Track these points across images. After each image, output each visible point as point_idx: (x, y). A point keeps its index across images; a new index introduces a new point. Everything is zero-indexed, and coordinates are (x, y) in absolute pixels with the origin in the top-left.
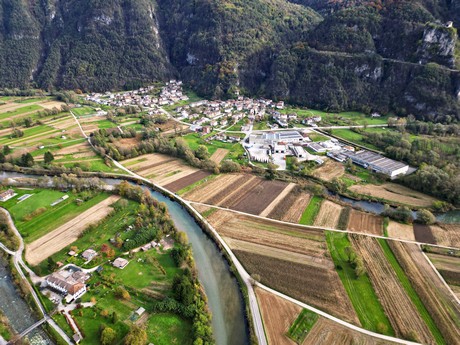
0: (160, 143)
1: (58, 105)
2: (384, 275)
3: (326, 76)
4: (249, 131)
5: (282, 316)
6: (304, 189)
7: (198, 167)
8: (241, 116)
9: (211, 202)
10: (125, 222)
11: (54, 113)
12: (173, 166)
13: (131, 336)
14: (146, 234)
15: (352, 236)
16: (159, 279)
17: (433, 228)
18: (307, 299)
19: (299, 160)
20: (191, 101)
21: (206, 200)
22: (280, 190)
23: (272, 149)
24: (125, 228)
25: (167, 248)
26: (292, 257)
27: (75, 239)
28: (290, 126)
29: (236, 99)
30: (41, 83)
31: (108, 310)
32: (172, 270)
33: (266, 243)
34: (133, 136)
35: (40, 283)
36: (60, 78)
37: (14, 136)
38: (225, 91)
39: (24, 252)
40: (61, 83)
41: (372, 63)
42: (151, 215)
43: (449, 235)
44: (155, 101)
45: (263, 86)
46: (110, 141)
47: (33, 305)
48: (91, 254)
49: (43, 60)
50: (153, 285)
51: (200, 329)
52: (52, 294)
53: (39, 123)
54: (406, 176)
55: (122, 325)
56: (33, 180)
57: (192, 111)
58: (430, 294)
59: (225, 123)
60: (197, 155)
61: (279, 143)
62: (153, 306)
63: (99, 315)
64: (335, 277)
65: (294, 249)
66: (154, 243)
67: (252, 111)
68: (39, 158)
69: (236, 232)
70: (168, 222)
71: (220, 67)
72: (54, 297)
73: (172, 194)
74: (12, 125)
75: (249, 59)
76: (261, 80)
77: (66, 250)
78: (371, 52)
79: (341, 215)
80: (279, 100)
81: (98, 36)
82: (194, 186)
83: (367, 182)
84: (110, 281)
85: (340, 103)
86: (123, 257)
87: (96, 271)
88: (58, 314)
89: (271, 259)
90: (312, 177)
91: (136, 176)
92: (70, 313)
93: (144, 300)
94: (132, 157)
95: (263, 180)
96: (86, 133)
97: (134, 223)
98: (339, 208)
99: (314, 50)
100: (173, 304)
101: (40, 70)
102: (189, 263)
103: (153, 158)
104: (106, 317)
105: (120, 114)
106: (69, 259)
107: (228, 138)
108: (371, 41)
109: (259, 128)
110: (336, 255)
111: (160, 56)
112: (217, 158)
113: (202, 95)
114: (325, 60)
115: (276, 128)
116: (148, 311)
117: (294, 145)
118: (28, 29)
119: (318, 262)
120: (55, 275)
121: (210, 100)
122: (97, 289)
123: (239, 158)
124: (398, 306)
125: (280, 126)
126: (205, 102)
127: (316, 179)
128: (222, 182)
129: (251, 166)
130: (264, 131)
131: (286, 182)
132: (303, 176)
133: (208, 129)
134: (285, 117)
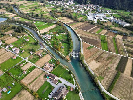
0: (66, 14)
1: (42, 4)
2: (111, 43)
4: (90, 13)
6: (100, 27)
7: (75, 20)
8: (88, 9)
9: (76, 27)
11: (41, 6)
12: (69, 20)
15: (107, 36)
16: (64, 39)
17: (128, 37)
19: (101, 21)
20: (76, 4)
23: (95, 17)
24: (58, 30)
25: (66, 34)
28: (101, 12)
29: (88, 4)
31: (55, 41)
32: (67, 37)
34: (60, 12)
35: (43, 36)
37: (34, 11)
38: (86, 2)
39: (39, 32)
42: (63, 28)
44: (66, 4)
45: (97, 1)
46: (55, 13)
48: (52, 33)
53: (38, 8)
56: (39, 20)
57: (75, 7)
59: (84, 11)
60: (75, 17)
61: (97, 16)
62: (63, 42)
64: (100, 42)
65: (93, 37)
66: (64, 33)
67: (92, 8)
68: (40, 16)
69: (81, 33)
70: (67, 30)
72: (45, 38)
73: (68, 25)
74: (32, 8)
77: (47, 32)
79: (106, 33)
80: (100, 5)
82: (73, 24)
83: (117, 27)
85: (118, 7)
86: (58, 34)
87: (53, 36)
88: (47, 41)
91: (60, 21)
93: (61, 41)
94: (60, 17)
95: (90, 24)
96: (49, 11)
97: (60, 29)
98: (107, 31)
100: (67, 42)
103: (64, 18)
105: (57, 7)
107: (84, 14)
109: (93, 13)
110: (102, 39)
112: (80, 19)
113: (79, 3)
115: (97, 13)
117: (101, 17)
119: (97, 40)
121: (81, 4)
122: (53, 38)
123: (85, 19)
124: (111, 48)
125: (99, 12)
126: (80, 5)
127: (103, 25)
128: (80, 24)
129: (88, 21)
130: (94, 13)
131: (96, 25)
132: (100, 24)
133: (79, 12)
134: (101, 10)
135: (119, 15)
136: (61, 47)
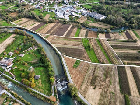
0: (25, 14)
2: (97, 48)
4: (56, 7)
6: (75, 26)
7: (41, 22)
9: (47, 33)
10: (20, 42)
12: (32, 22)
13: (30, 74)
14: (28, 46)
15: (89, 39)
16: (35, 58)
17: (110, 34)
18: (78, 57)
19: (73, 17)
21: (45, 33)
22: (68, 27)
23: (65, 13)
24: (20, 44)
25: (36, 49)
26: (73, 47)
27: (4, 50)
28: (70, 5)
31: (22, 69)
32: (39, 55)
33: (65, 44)
34: (15, 11)
42: (28, 39)
46: (7, 14)
48: (11, 54)
50: (34, 60)
51: (50, 69)
52: (2, 67)
54: (104, 19)
55: (27, 72)
59: (47, 4)
60: (39, 17)
61: (66, 11)
62: (35, 65)
63: (19, 70)
65: (73, 45)
66: (31, 48)
69: (56, 42)
70: (34, 41)
73: (34, 32)
77: (3, 53)
79: (86, 33)
82: (40, 28)
83: (93, 22)
84: (20, 61)
86: (22, 53)
87: (14, 58)
88: (6, 72)
89: (67, 48)
90: (77, 22)
91: (20, 27)
92: (9, 71)
93: (32, 64)
94: (17, 20)
95: (63, 24)
97: (23, 42)
98: (85, 31)
100: (41, 64)
102: (43, 52)
103: (24, 20)
104: (21, 71)
105: (8, 3)
106: (4, 56)
107: (49, 10)
109: (60, 6)
110: (85, 45)
112: (47, 18)
115: (65, 6)
116: (34, 67)
117: (71, 11)
119: (80, 47)
122: (16, 63)
123: (54, 17)
124: (100, 56)
125: (66, 5)
127: (79, 23)
129: (58, 20)
131: (70, 24)
132: (75, 22)
133: (42, 7)
134: (68, 1)
135: (89, 5)
136: (34, 77)
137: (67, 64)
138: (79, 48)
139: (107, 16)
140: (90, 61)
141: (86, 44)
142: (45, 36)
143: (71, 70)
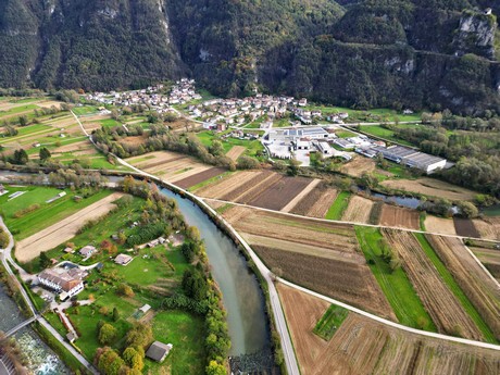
0: (169, 139)
1: (58, 105)
2: (422, 269)
3: (353, 70)
5: (307, 313)
6: (331, 184)
7: (212, 164)
8: (259, 113)
9: (225, 198)
10: (129, 218)
11: (52, 113)
12: (184, 163)
13: (134, 333)
14: (153, 230)
15: (385, 230)
16: (167, 276)
17: (475, 222)
18: (336, 294)
19: (325, 156)
20: (204, 99)
21: (220, 196)
22: (305, 186)
23: (294, 145)
24: (129, 224)
25: (177, 244)
26: (318, 252)
27: (72, 236)
28: (314, 123)
29: (254, 96)
30: (39, 83)
31: (108, 308)
32: (182, 267)
33: (288, 238)
34: (139, 133)
35: (30, 281)
36: (60, 77)
37: (8, 135)
38: (242, 88)
39: (13, 249)
40: (61, 82)
41: (404, 55)
42: (159, 211)
43: (495, 229)
44: (165, 100)
45: (283, 83)
46: (114, 139)
47: (23, 303)
48: (89, 250)
49: (41, 58)
50: (160, 282)
51: (213, 324)
52: (45, 292)
53: (36, 122)
54: (444, 169)
55: (123, 323)
56: (26, 177)
57: (206, 110)
58: (475, 288)
59: (242, 120)
60: (210, 151)
61: (302, 139)
62: (160, 303)
63: (98, 313)
64: (367, 272)
65: (320, 244)
66: (162, 239)
67: (272, 108)
68: (34, 156)
69: (254, 228)
70: (178, 217)
71: (236, 63)
72: (46, 295)
73: (183, 191)
74: (5, 124)
75: (268, 54)
76: (282, 77)
77: (62, 247)
78: (402, 43)
79: (372, 210)
80: (301, 97)
81: (102, 31)
82: (208, 182)
83: (401, 177)
84: (111, 278)
85: (368, 99)
86: (126, 253)
87: (95, 268)
88: (50, 312)
89: (294, 254)
90: (339, 173)
91: (142, 173)
92: (64, 311)
93: (149, 297)
94: (138, 155)
95: (284, 176)
96: (87, 132)
97: (140, 219)
98: (370, 203)
99: (339, 43)
100: (182, 300)
101: (38, 69)
102: (202, 258)
103: (161, 156)
104: (105, 315)
105: (125, 113)
106: (64, 256)
107: (245, 135)
108: (402, 32)
109: (280, 125)
110: (367, 250)
111: (170, 52)
112: (234, 155)
113: (216, 94)
114: (352, 53)
115: (299, 125)
116: (154, 308)
117: (319, 140)
118: (25, 24)
119: (348, 257)
120: (48, 271)
121: (225, 98)
122: (97, 285)
123: (258, 154)
124: (439, 300)
125: (303, 123)
126: (220, 100)
127: (343, 174)
128: (239, 179)
129: (271, 163)
130: (285, 128)
131: (310, 178)
132: (329, 172)
133: (223, 126)
134: (309, 113)
135: (384, 127)
136: (147, 349)
137: (288, 316)
138: (345, 260)
139: (455, 161)
140: (393, 315)
141: (375, 246)
142: (217, 206)
143: (304, 343)
